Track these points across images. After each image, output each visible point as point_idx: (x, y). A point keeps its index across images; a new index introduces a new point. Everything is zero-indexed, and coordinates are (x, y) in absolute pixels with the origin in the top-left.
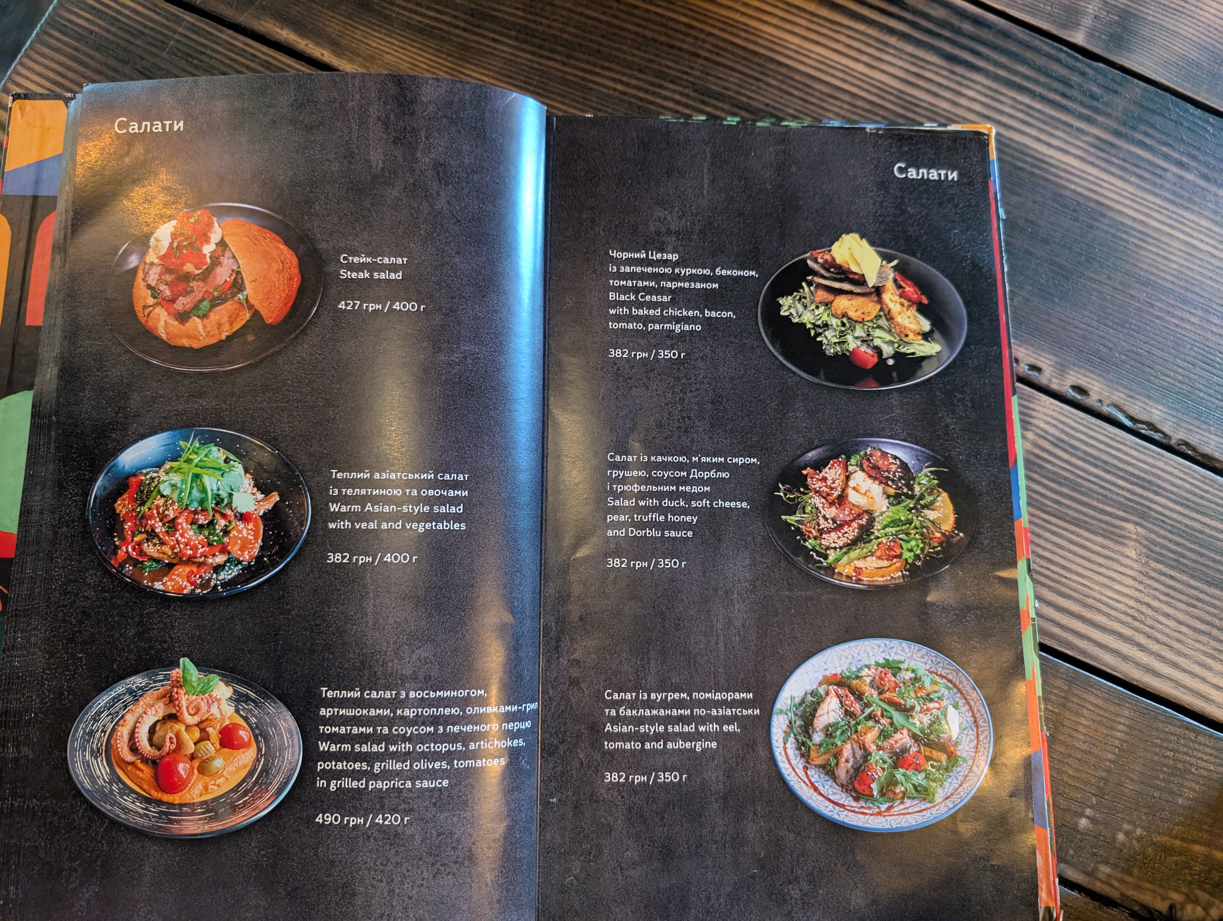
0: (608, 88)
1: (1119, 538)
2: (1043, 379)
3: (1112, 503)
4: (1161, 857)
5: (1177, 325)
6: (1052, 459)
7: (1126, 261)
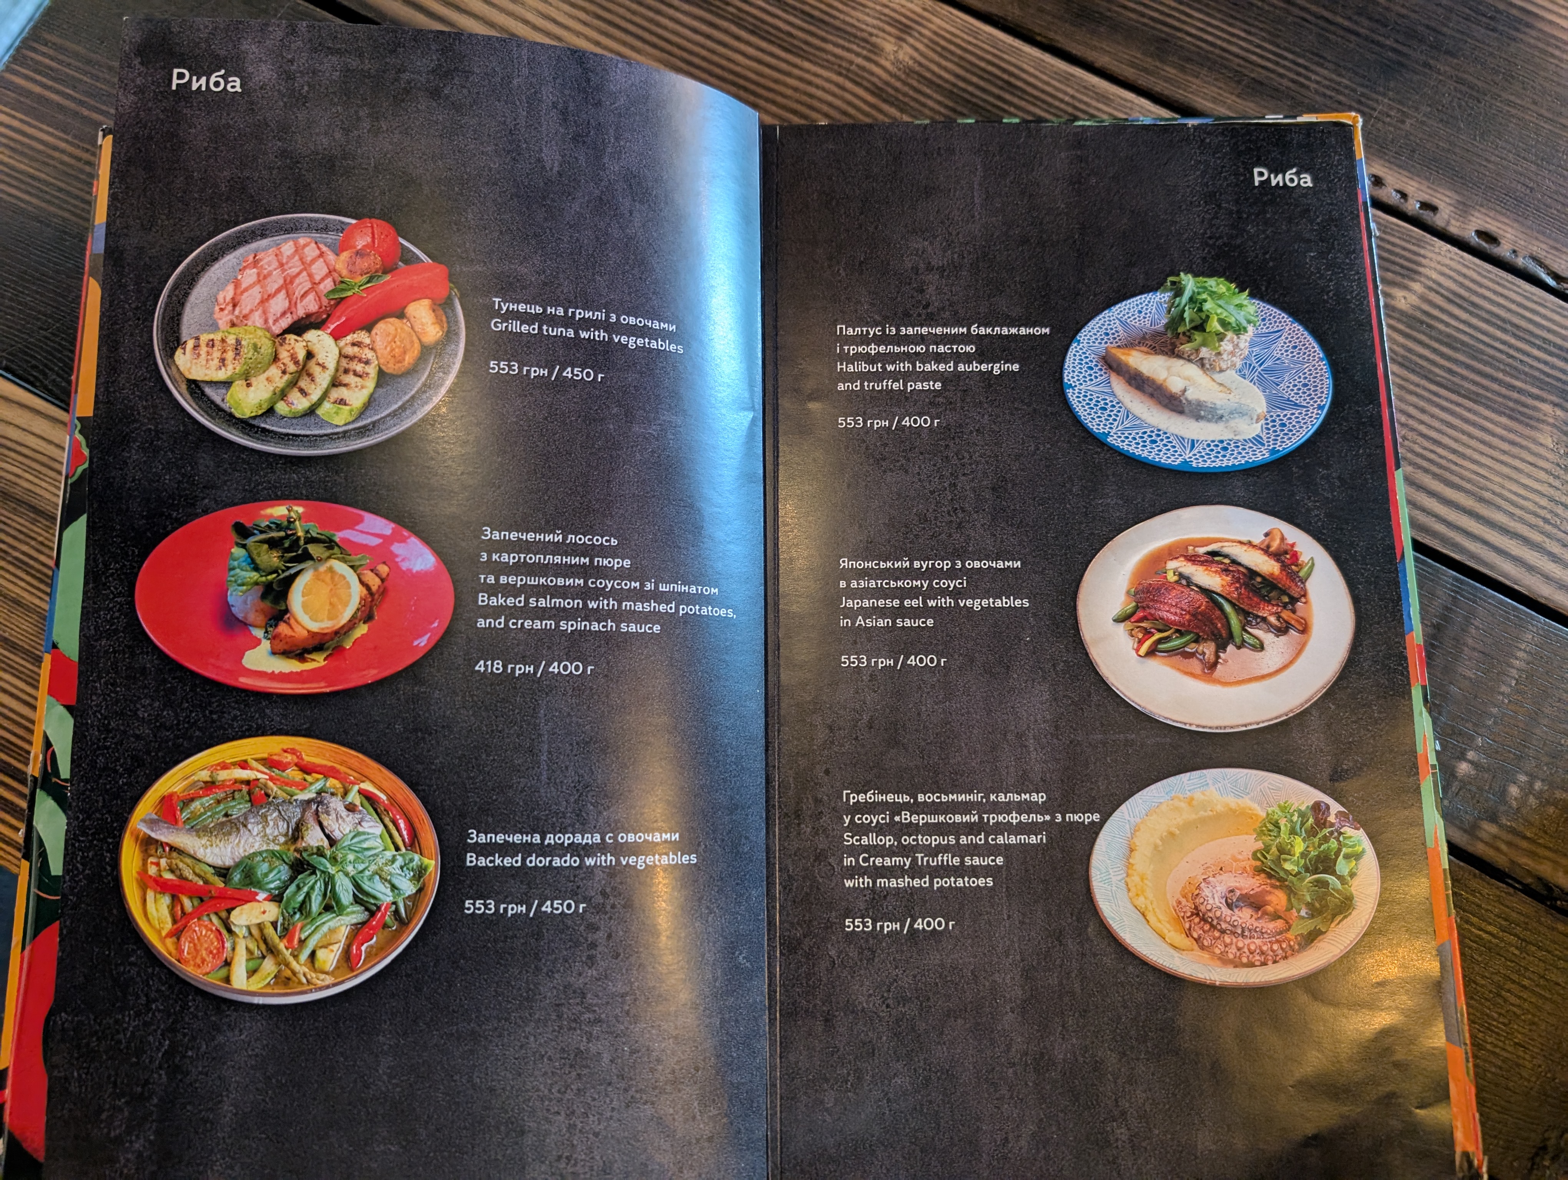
1: (1530, 420)
2: (1439, 220)
3: (1523, 377)
6: (1445, 317)
7: (1559, 84)
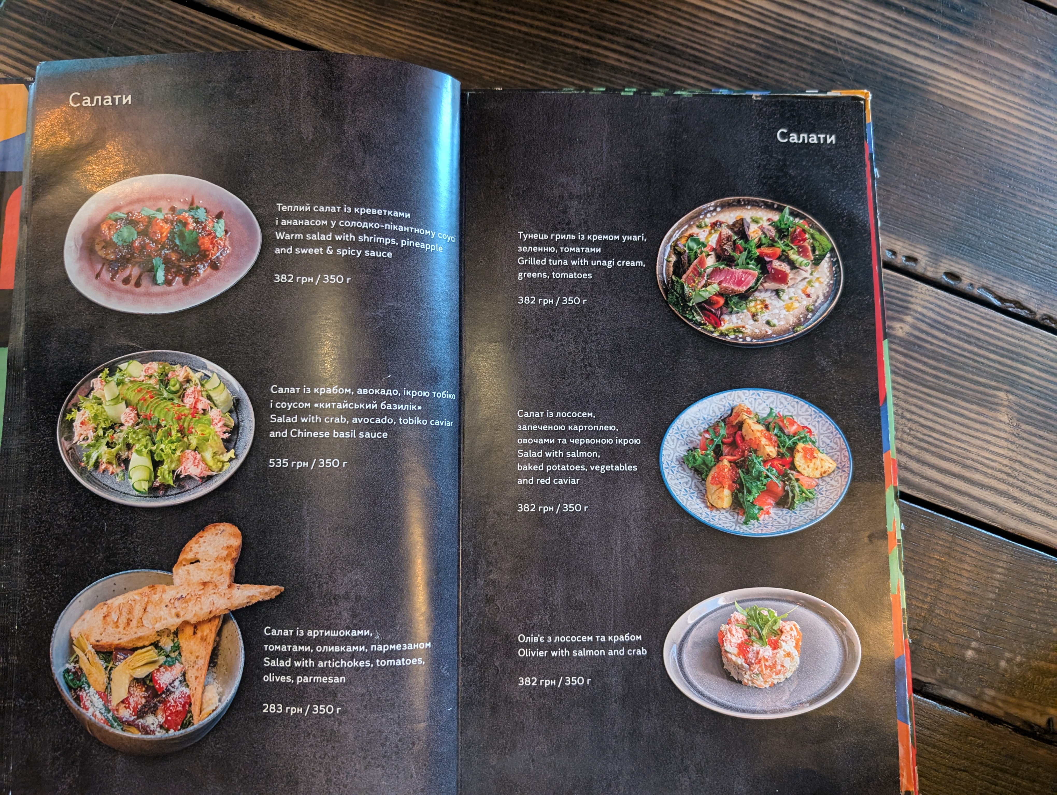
0: (514, 30)
1: (993, 405)
2: (919, 269)
3: (985, 375)
4: (1039, 679)
5: (1038, 212)
7: (991, 157)
